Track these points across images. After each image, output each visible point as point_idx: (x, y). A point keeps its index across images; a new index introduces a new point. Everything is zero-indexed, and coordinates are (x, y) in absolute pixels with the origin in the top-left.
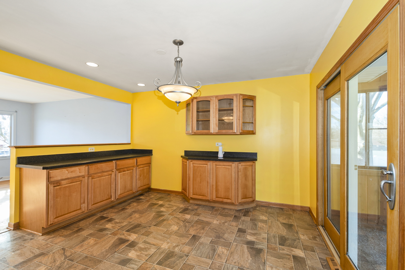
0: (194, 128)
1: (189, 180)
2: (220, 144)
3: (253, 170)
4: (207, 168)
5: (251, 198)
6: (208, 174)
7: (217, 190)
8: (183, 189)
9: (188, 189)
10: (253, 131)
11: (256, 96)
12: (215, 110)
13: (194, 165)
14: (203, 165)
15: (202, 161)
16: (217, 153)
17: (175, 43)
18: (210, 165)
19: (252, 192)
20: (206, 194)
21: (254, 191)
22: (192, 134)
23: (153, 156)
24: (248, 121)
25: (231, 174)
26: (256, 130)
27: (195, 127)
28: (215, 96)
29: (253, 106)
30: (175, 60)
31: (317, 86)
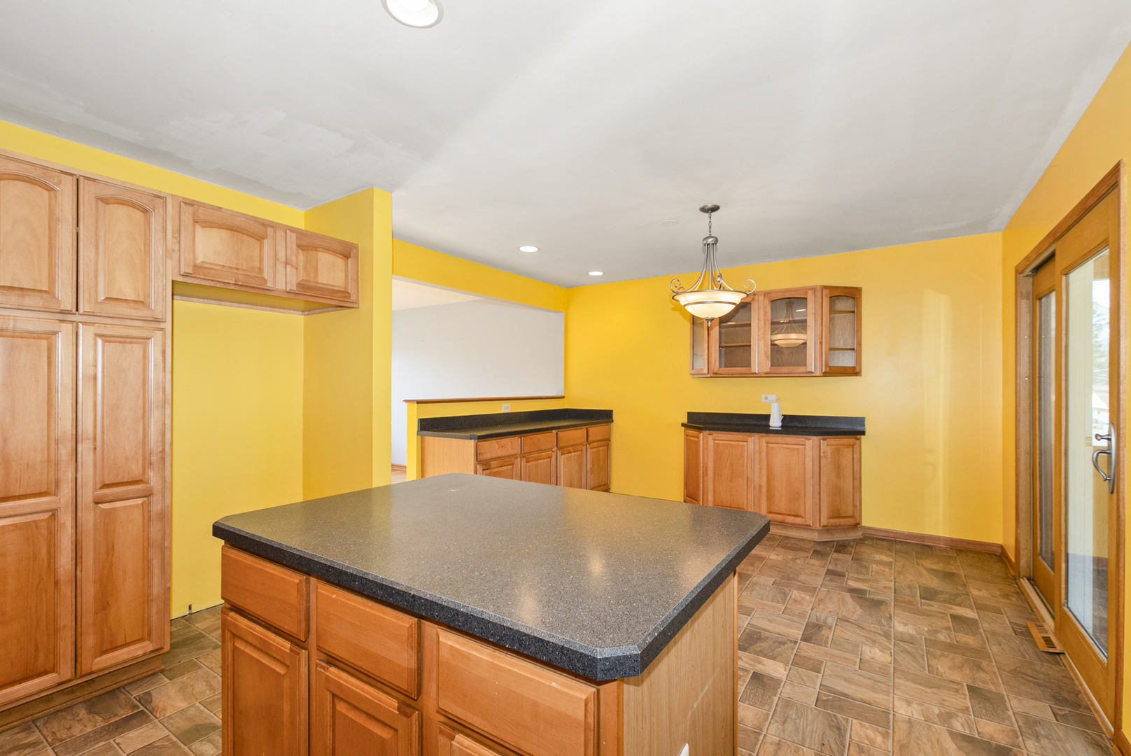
0: (713, 363)
1: (705, 474)
2: (772, 397)
3: (855, 455)
4: (746, 448)
5: (851, 517)
6: (749, 461)
7: (770, 497)
8: (687, 496)
9: (701, 493)
10: (854, 368)
11: (861, 288)
12: (762, 323)
13: (716, 442)
14: (737, 443)
15: (734, 433)
16: (767, 417)
17: (704, 210)
18: (753, 443)
19: (854, 506)
20: (745, 504)
21: (858, 504)
22: (709, 376)
23: (613, 425)
24: (841, 346)
25: (804, 463)
26: (861, 364)
27: (715, 362)
28: (762, 292)
29: (854, 312)
30: (705, 242)
31: (1016, 267)
